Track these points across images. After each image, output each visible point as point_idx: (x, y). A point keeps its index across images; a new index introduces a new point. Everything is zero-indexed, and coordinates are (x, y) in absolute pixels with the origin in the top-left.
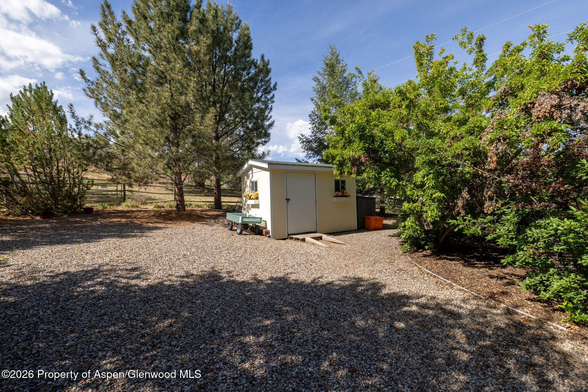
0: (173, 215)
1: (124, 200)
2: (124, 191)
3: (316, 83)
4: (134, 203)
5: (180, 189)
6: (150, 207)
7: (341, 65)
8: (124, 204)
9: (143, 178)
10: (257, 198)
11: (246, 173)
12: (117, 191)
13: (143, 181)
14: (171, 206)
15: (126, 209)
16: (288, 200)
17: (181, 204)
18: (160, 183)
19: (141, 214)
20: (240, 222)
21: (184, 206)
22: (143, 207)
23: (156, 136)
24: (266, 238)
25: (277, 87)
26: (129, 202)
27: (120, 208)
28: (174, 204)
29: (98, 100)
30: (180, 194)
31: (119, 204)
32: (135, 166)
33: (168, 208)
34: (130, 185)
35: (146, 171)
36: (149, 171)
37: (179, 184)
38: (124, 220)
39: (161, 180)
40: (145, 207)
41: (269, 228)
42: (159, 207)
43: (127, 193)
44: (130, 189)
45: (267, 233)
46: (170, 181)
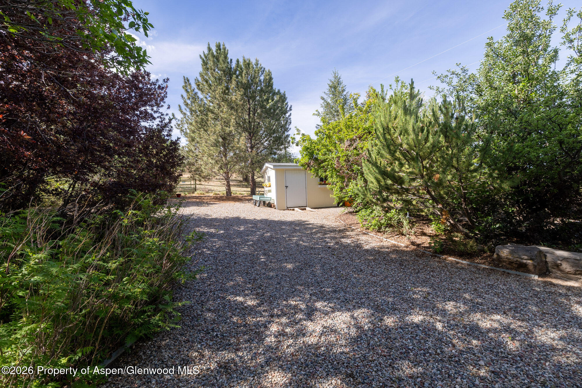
0: (224, 198)
1: (196, 190)
2: (195, 184)
3: (323, 101)
4: (201, 192)
5: (228, 182)
6: (211, 194)
7: (341, 86)
8: (196, 193)
9: (207, 176)
10: (270, 186)
11: (265, 172)
12: (191, 184)
13: (207, 178)
14: (223, 194)
15: (197, 195)
16: (287, 187)
17: (229, 192)
18: (216, 179)
19: (206, 198)
20: (258, 199)
21: (231, 193)
22: (207, 194)
23: (214, 152)
24: (273, 209)
25: (292, 108)
26: (198, 192)
27: (194, 195)
28: (225, 192)
29: (182, 130)
30: (229, 186)
31: (193, 193)
32: (203, 169)
33: (222, 195)
34: (200, 181)
35: (209, 172)
36: (210, 172)
37: (227, 179)
38: (198, 200)
39: (218, 177)
40: (208, 194)
41: (275, 204)
42: (216, 194)
43: (197, 186)
44: (200, 183)
45: (274, 206)
46: (222, 177)
